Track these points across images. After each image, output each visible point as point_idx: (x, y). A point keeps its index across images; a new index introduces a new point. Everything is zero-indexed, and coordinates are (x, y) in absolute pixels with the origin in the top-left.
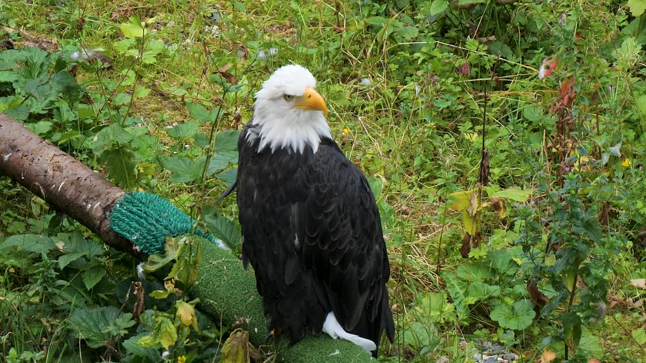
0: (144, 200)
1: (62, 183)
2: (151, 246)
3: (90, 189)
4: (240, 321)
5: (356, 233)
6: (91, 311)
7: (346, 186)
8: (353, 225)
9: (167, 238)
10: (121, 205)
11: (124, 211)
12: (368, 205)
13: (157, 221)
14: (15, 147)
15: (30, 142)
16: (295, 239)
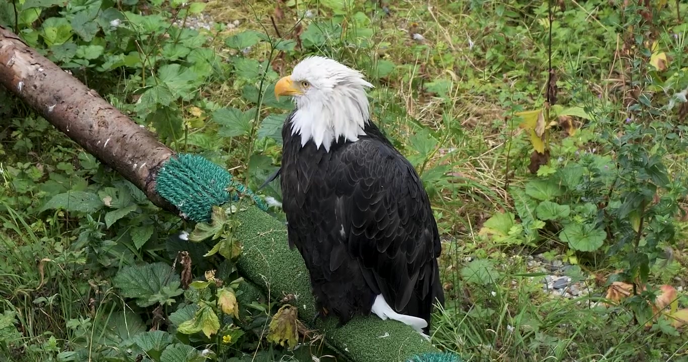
0: (190, 165)
1: (108, 140)
2: (198, 213)
3: (135, 148)
4: (288, 298)
5: (404, 221)
6: (140, 269)
7: (393, 179)
8: (401, 213)
9: (214, 207)
10: (167, 168)
11: (170, 176)
12: (415, 194)
13: (204, 188)
14: (60, 98)
15: (75, 93)
16: (341, 229)
